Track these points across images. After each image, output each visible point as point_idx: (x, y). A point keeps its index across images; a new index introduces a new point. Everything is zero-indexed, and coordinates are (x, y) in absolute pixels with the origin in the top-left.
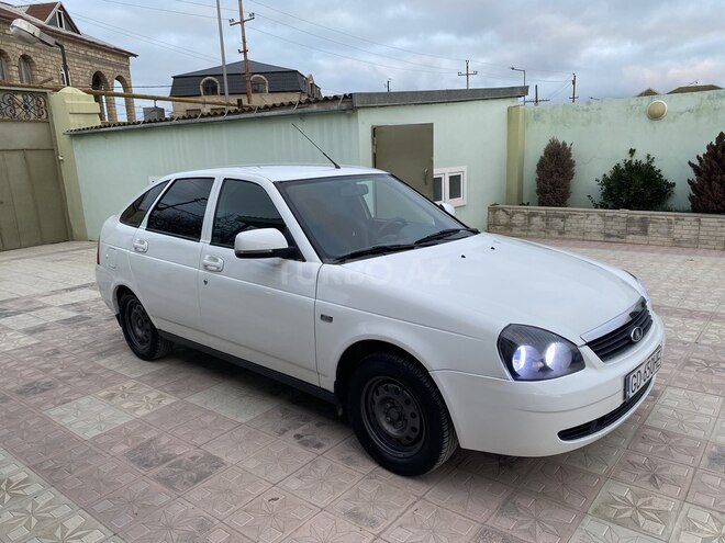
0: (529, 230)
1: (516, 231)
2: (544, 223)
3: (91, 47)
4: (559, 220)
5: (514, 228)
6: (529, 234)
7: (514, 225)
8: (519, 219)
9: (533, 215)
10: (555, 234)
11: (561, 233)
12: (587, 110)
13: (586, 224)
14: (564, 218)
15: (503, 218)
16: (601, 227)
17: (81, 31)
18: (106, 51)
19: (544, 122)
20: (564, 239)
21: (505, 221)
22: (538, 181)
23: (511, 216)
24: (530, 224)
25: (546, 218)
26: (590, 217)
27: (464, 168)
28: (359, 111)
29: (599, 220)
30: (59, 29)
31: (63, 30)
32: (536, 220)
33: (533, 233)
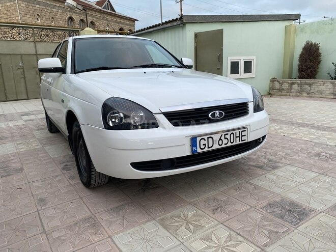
0: (291, 92)
1: (284, 93)
2: (299, 88)
3: (119, 17)
4: (307, 86)
5: (283, 91)
6: (291, 94)
7: (283, 90)
8: (286, 86)
9: (293, 83)
10: (305, 94)
11: (308, 93)
12: (331, 24)
13: (323, 88)
14: (310, 85)
15: (277, 85)
16: (332, 90)
17: (116, 11)
18: (125, 19)
19: (306, 33)
20: (310, 97)
21: (279, 87)
22: (299, 65)
23: (281, 84)
24: (291, 89)
25: (300, 85)
26: (326, 84)
27: (254, 57)
28: (187, 25)
29: (330, 86)
30: (107, 11)
31: (109, 11)
32: (295, 86)
33: (293, 94)
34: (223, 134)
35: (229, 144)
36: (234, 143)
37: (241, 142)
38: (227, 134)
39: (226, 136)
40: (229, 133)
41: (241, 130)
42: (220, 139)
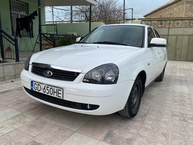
34: (46, 86)
35: (49, 94)
36: (52, 95)
37: (57, 97)
38: (49, 87)
39: (48, 88)
40: (50, 87)
41: (58, 89)
42: (44, 89)
